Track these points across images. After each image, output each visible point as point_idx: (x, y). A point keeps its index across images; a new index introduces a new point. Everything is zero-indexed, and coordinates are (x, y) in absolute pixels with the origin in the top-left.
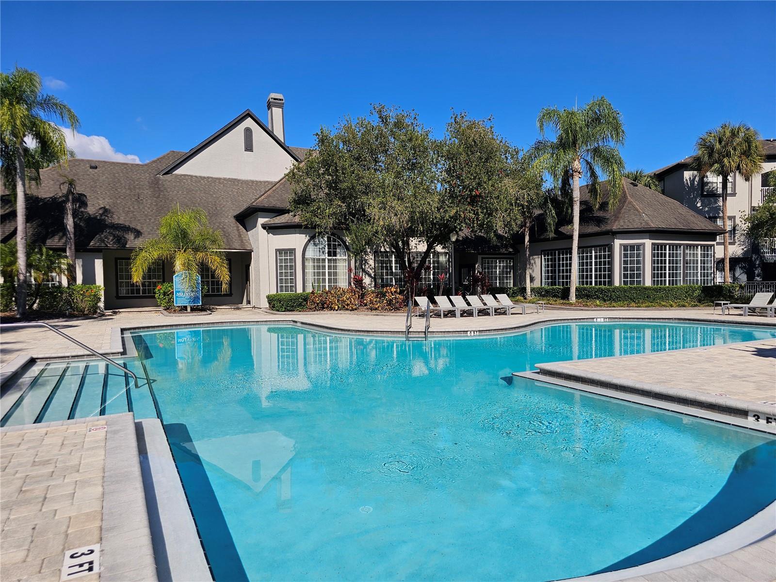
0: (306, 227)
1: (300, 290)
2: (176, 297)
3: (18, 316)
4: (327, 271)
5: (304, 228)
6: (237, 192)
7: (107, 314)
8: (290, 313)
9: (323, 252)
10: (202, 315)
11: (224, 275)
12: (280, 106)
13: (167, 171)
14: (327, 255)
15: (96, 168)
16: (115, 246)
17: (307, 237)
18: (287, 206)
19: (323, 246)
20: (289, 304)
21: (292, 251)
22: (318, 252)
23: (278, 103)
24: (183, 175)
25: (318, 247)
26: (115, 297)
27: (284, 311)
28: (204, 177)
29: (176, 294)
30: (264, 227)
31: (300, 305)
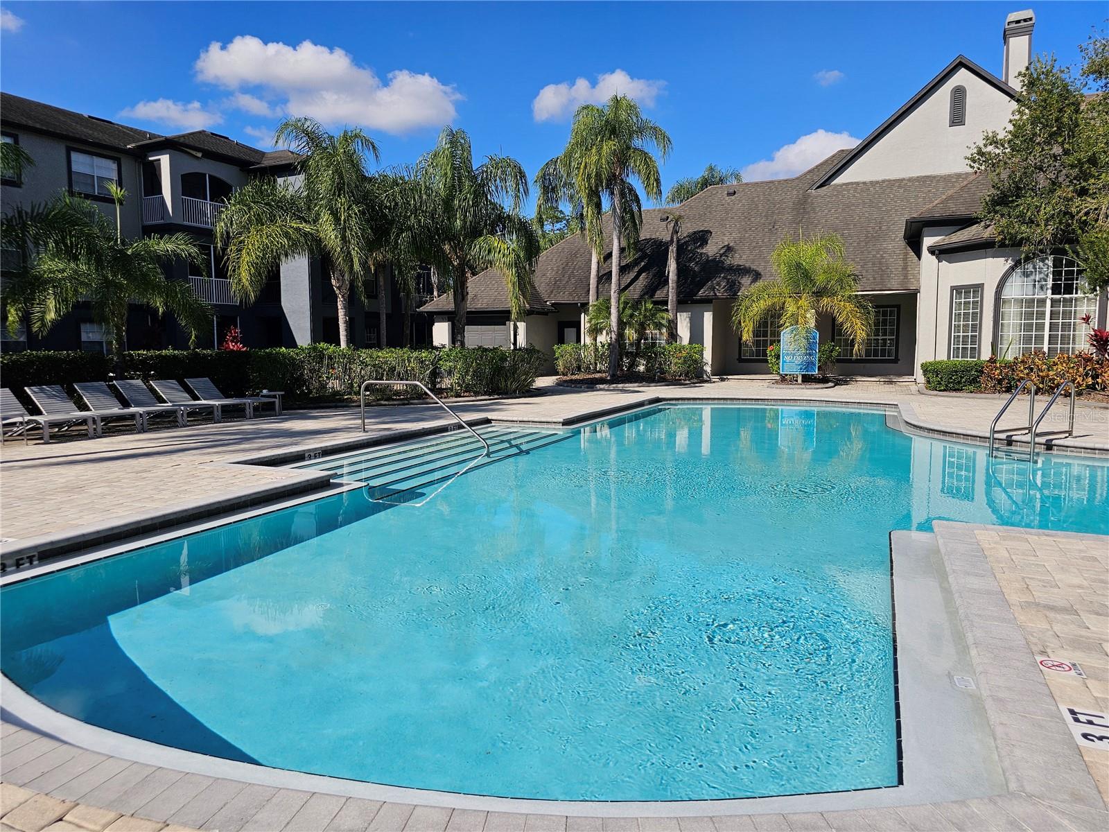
0: (1002, 245)
1: (986, 355)
2: (784, 362)
3: (609, 378)
4: (1047, 321)
5: (999, 247)
6: (924, 198)
7: (714, 380)
8: (954, 394)
9: (1042, 287)
10: (811, 389)
11: (859, 330)
12: (1027, 31)
13: (821, 182)
14: (1050, 291)
15: (735, 193)
16: (725, 294)
17: (1009, 261)
18: (979, 211)
19: (1042, 276)
20: (951, 378)
21: (978, 288)
22: (1031, 287)
23: (1022, 27)
24: (844, 184)
25: (1032, 277)
26: (737, 360)
27: (944, 390)
28: (877, 182)
29: (783, 357)
30: (932, 251)
31: (974, 381)
